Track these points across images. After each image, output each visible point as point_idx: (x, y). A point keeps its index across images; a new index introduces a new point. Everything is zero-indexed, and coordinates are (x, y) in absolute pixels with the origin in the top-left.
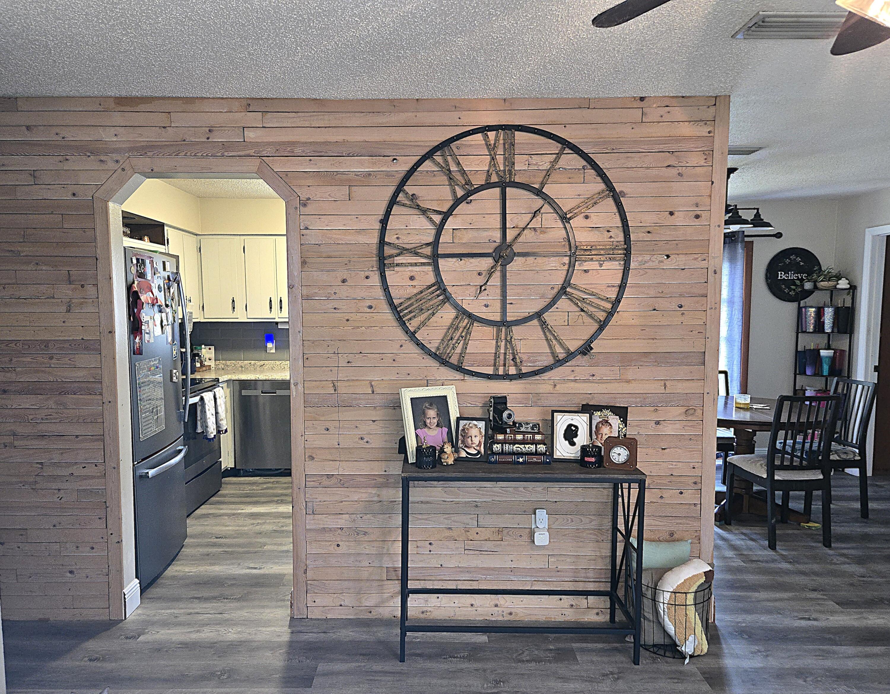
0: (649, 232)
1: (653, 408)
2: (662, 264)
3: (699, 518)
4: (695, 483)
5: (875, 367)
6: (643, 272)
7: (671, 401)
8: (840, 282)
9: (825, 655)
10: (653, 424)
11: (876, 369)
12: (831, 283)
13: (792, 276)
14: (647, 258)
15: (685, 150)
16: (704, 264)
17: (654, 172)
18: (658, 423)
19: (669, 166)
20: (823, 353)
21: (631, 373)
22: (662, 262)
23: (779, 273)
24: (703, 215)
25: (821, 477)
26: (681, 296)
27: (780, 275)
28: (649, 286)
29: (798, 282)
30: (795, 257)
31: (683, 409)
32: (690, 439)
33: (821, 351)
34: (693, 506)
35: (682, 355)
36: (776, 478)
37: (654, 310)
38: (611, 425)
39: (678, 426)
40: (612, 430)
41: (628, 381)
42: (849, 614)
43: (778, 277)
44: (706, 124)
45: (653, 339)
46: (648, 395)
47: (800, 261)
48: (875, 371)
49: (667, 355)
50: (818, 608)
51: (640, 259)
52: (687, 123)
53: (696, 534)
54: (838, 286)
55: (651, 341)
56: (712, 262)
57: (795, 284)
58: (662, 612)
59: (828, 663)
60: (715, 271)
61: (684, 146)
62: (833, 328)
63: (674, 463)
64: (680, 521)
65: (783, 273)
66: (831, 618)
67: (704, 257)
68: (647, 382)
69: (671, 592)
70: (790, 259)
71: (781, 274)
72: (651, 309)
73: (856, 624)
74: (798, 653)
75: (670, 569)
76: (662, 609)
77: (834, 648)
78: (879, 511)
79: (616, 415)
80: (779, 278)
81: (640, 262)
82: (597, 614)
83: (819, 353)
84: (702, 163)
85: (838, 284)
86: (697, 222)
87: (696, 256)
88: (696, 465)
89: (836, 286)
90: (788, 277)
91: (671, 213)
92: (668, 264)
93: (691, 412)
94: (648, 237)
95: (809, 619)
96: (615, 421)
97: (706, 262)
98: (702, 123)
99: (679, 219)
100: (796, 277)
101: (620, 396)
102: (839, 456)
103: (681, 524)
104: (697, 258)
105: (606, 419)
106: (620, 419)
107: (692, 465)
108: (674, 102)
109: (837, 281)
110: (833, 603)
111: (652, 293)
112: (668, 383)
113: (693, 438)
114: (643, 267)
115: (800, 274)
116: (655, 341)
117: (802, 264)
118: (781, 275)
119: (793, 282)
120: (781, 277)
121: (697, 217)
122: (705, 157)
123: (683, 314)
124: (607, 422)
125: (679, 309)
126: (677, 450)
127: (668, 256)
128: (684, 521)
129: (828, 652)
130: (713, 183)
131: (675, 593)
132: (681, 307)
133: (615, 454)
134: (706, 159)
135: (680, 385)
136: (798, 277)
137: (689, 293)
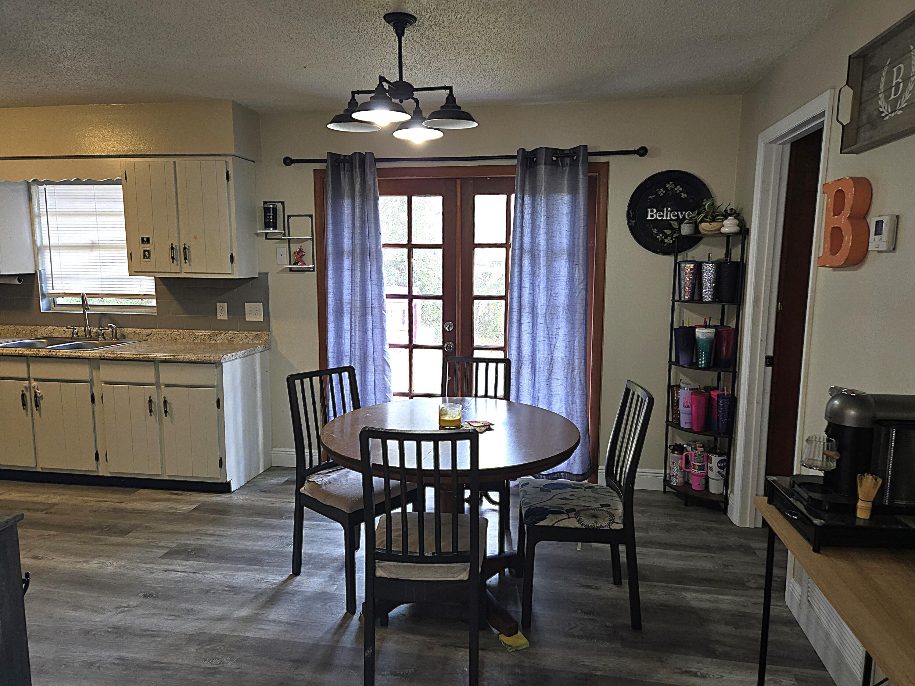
5: (767, 358)
8: (726, 222)
11: (769, 361)
12: (715, 225)
13: (669, 215)
20: (700, 333)
23: (649, 210)
27: (649, 213)
29: (675, 225)
30: (673, 186)
33: (697, 330)
43: (647, 217)
47: (681, 192)
48: (766, 365)
54: (723, 230)
57: (671, 228)
62: (713, 294)
65: (655, 211)
70: (666, 189)
71: (652, 211)
80: (649, 218)
83: (694, 333)
85: (723, 226)
89: (720, 229)
90: (663, 216)
100: (674, 216)
102: (579, 521)
109: (723, 221)
115: (682, 211)
117: (683, 195)
118: (652, 214)
119: (667, 224)
120: (652, 216)
136: (678, 216)
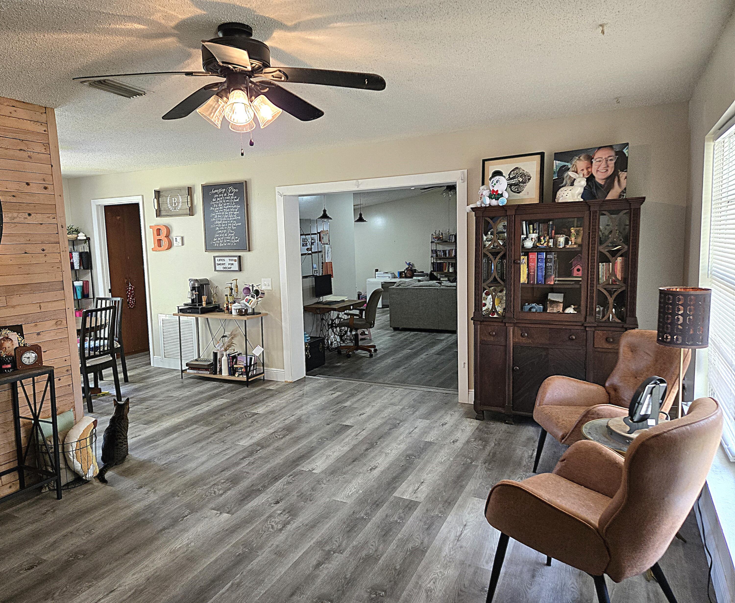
0: (14, 196)
1: (33, 324)
2: (27, 220)
3: (73, 394)
4: (67, 371)
5: (109, 290)
6: (14, 225)
7: (45, 317)
8: (79, 235)
9: (155, 447)
10: (35, 335)
12: (74, 236)
14: (15, 215)
15: (30, 140)
16: (54, 221)
17: (11, 152)
18: (38, 334)
19: (21, 150)
21: (15, 300)
22: (26, 218)
24: (49, 187)
25: (111, 358)
26: (42, 243)
28: (19, 235)
31: (54, 322)
32: (61, 342)
34: (68, 387)
35: (48, 284)
36: (87, 365)
37: (26, 253)
38: (11, 340)
39: (52, 334)
40: (14, 343)
41: (13, 307)
42: (153, 426)
44: (41, 124)
45: (28, 274)
46: (29, 315)
48: (109, 292)
49: (38, 285)
50: (136, 430)
51: (10, 215)
52: (29, 122)
53: (72, 405)
54: (78, 238)
55: (26, 276)
56: (59, 220)
58: (72, 458)
59: (159, 450)
60: (62, 226)
61: (29, 137)
62: (80, 266)
63: (53, 360)
64: (61, 399)
66: (146, 432)
67: (54, 216)
68: (27, 305)
69: (77, 442)
72: (23, 252)
73: (159, 429)
74: (142, 453)
75: (71, 428)
76: (72, 455)
77: (157, 443)
78: (132, 376)
79: (14, 332)
81: (11, 218)
82: (10, 487)
84: (43, 151)
85: (78, 236)
86: (45, 192)
87: (48, 215)
88: (67, 358)
91: (28, 184)
92: (30, 220)
93: (59, 323)
94: (14, 200)
95: (136, 437)
96: (14, 336)
97: (55, 219)
98: (39, 124)
99: (33, 189)
101: (9, 318)
103: (62, 401)
104: (49, 217)
105: (6, 336)
106: (18, 334)
107: (64, 359)
108: (17, 104)
109: (77, 234)
110: (141, 425)
111: (22, 240)
112: (41, 304)
113: (63, 340)
114: (13, 221)
116: (29, 275)
121: (46, 188)
122: (45, 147)
123: (45, 255)
124: (7, 338)
125: (43, 252)
126: (54, 350)
127: (30, 215)
128: (64, 398)
129: (155, 446)
130: (52, 166)
131: (80, 441)
132: (43, 250)
133: (25, 358)
134: (45, 149)
135: (50, 305)
137: (48, 241)
